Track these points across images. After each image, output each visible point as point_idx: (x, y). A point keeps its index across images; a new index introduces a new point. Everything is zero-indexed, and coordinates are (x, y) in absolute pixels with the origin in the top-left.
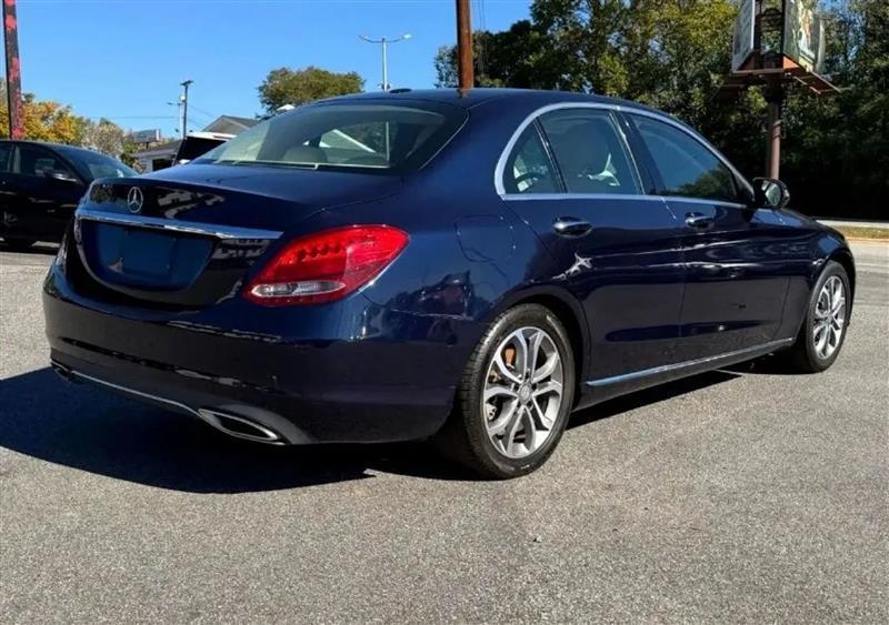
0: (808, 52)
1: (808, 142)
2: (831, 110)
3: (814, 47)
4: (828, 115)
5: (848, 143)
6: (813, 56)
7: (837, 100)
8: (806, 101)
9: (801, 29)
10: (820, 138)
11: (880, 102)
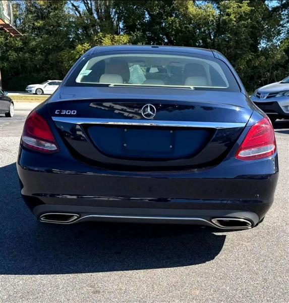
0: (7, 17)
1: (11, 58)
2: (19, 44)
3: (9, 15)
4: (18, 45)
5: (29, 59)
6: (9, 19)
7: (21, 39)
8: (7, 39)
9: (4, 6)
10: (16, 56)
11: (39, 41)
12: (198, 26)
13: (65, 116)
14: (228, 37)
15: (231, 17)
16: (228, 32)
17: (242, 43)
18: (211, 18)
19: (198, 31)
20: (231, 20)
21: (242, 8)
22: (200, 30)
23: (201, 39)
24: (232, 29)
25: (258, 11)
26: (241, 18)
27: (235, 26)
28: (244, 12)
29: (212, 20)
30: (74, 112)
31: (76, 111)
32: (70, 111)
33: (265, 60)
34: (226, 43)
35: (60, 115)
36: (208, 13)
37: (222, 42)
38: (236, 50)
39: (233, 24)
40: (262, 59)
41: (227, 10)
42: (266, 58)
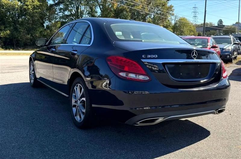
12: (8, 10)
13: (150, 58)
14: (28, 18)
15: (29, 7)
16: (27, 15)
17: (36, 22)
18: (17, 7)
19: (9, 13)
20: (29, 9)
21: (35, 3)
22: (10, 12)
23: (11, 18)
24: (29, 13)
25: (43, 5)
26: (34, 8)
27: (31, 12)
28: (36, 5)
29: (17, 8)
30: (156, 56)
31: (157, 55)
32: (153, 55)
33: (50, 32)
34: (26, 21)
35: (147, 58)
36: (15, 4)
37: (24, 21)
38: (33, 26)
39: (30, 11)
40: (48, 31)
41: (26, 3)
42: (51, 31)
